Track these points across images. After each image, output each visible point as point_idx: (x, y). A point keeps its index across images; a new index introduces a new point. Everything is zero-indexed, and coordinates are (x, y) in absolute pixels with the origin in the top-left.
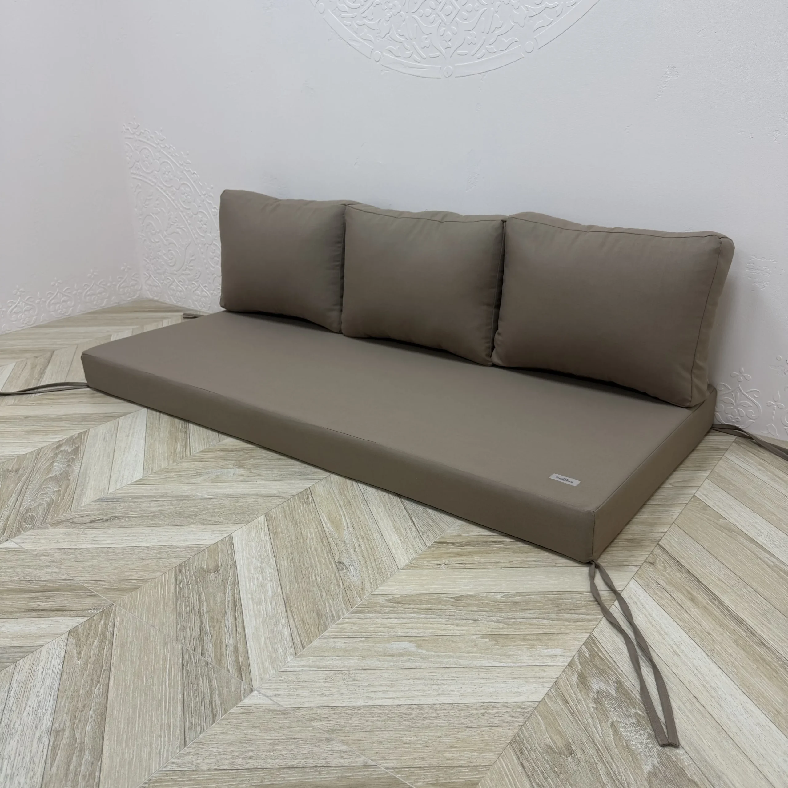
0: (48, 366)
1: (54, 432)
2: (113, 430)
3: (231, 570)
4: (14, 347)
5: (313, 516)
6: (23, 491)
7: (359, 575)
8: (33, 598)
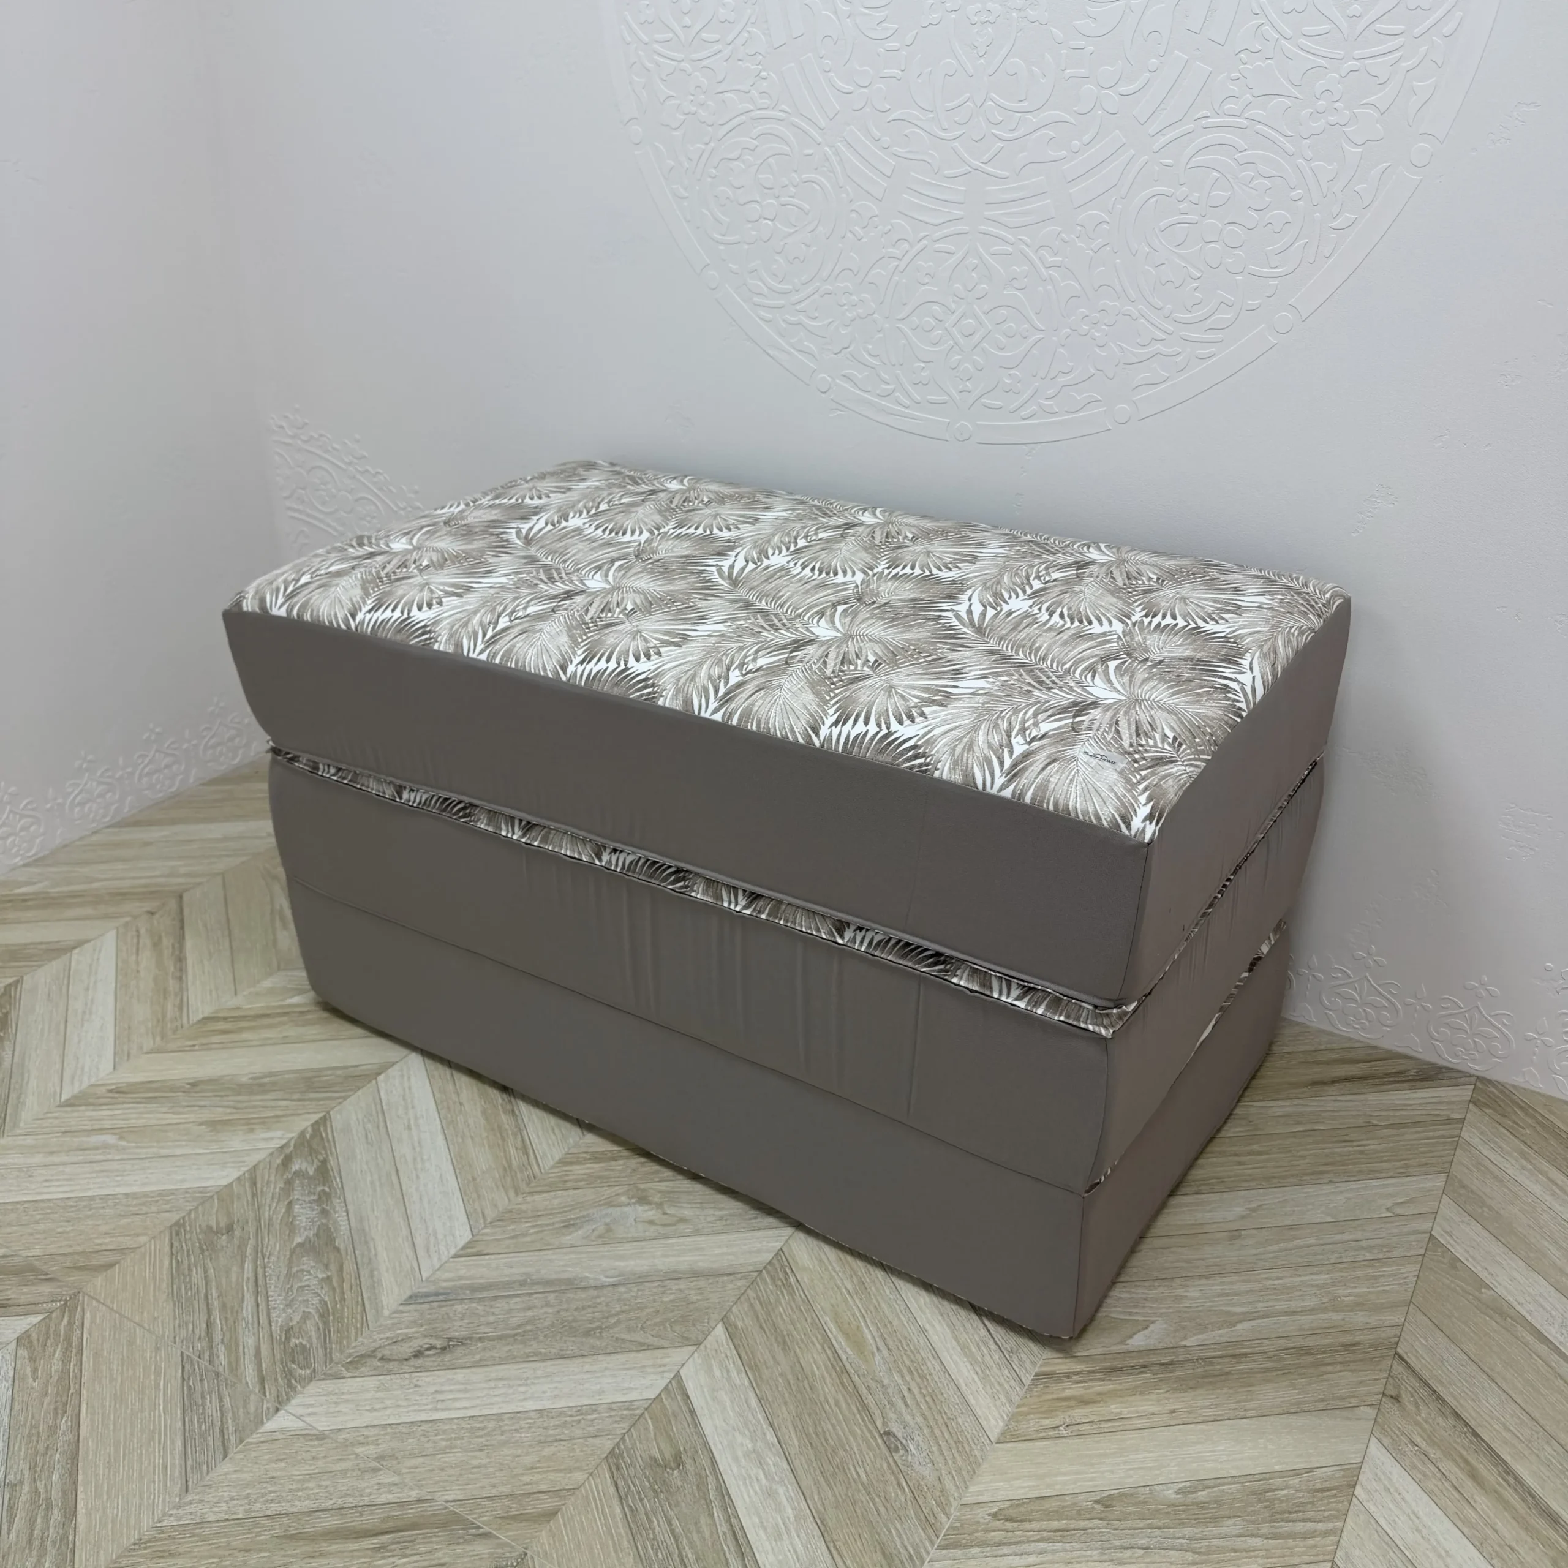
0: (183, 937)
1: (265, 1123)
2: (374, 1113)
3: (706, 1462)
4: (96, 885)
5: (809, 1320)
6: (260, 1282)
7: (928, 1460)
8: (377, 1549)
